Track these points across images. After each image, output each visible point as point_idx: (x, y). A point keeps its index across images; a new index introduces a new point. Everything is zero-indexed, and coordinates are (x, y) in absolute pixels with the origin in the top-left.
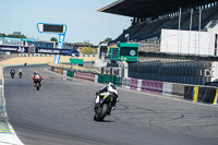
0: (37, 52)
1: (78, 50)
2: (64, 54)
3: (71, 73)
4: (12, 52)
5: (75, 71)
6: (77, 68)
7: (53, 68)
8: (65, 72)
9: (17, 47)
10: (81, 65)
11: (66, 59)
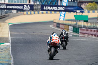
0: (42, 9)
1: (83, 6)
2: (70, 11)
3: (76, 29)
4: (18, 10)
5: (80, 27)
6: (82, 24)
7: (58, 25)
8: (71, 28)
9: (23, 6)
10: (85, 21)
11: (71, 15)
